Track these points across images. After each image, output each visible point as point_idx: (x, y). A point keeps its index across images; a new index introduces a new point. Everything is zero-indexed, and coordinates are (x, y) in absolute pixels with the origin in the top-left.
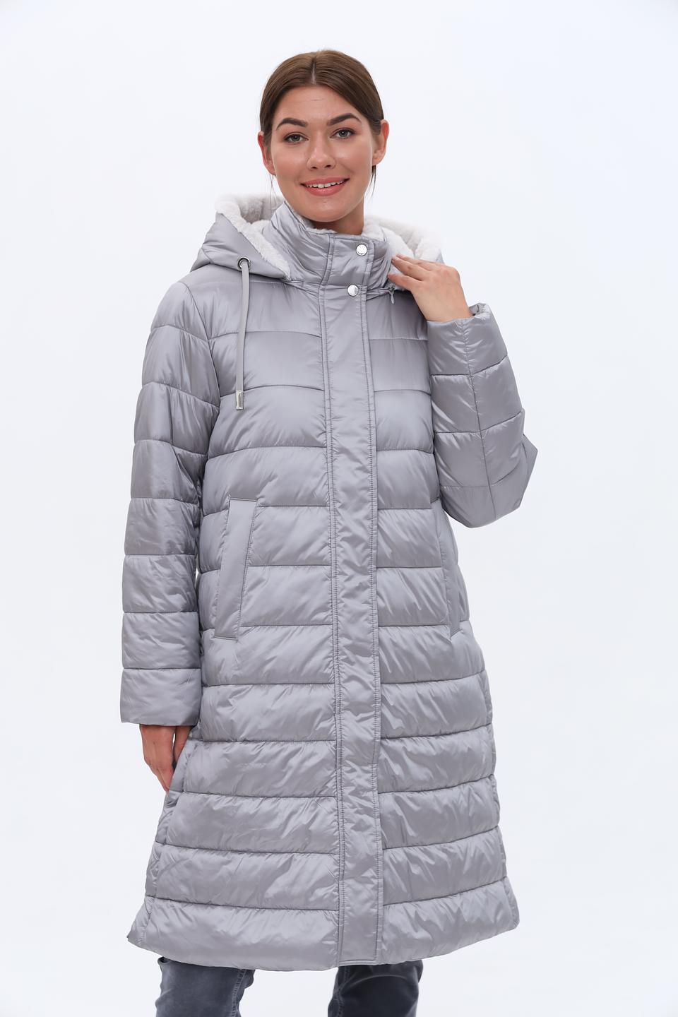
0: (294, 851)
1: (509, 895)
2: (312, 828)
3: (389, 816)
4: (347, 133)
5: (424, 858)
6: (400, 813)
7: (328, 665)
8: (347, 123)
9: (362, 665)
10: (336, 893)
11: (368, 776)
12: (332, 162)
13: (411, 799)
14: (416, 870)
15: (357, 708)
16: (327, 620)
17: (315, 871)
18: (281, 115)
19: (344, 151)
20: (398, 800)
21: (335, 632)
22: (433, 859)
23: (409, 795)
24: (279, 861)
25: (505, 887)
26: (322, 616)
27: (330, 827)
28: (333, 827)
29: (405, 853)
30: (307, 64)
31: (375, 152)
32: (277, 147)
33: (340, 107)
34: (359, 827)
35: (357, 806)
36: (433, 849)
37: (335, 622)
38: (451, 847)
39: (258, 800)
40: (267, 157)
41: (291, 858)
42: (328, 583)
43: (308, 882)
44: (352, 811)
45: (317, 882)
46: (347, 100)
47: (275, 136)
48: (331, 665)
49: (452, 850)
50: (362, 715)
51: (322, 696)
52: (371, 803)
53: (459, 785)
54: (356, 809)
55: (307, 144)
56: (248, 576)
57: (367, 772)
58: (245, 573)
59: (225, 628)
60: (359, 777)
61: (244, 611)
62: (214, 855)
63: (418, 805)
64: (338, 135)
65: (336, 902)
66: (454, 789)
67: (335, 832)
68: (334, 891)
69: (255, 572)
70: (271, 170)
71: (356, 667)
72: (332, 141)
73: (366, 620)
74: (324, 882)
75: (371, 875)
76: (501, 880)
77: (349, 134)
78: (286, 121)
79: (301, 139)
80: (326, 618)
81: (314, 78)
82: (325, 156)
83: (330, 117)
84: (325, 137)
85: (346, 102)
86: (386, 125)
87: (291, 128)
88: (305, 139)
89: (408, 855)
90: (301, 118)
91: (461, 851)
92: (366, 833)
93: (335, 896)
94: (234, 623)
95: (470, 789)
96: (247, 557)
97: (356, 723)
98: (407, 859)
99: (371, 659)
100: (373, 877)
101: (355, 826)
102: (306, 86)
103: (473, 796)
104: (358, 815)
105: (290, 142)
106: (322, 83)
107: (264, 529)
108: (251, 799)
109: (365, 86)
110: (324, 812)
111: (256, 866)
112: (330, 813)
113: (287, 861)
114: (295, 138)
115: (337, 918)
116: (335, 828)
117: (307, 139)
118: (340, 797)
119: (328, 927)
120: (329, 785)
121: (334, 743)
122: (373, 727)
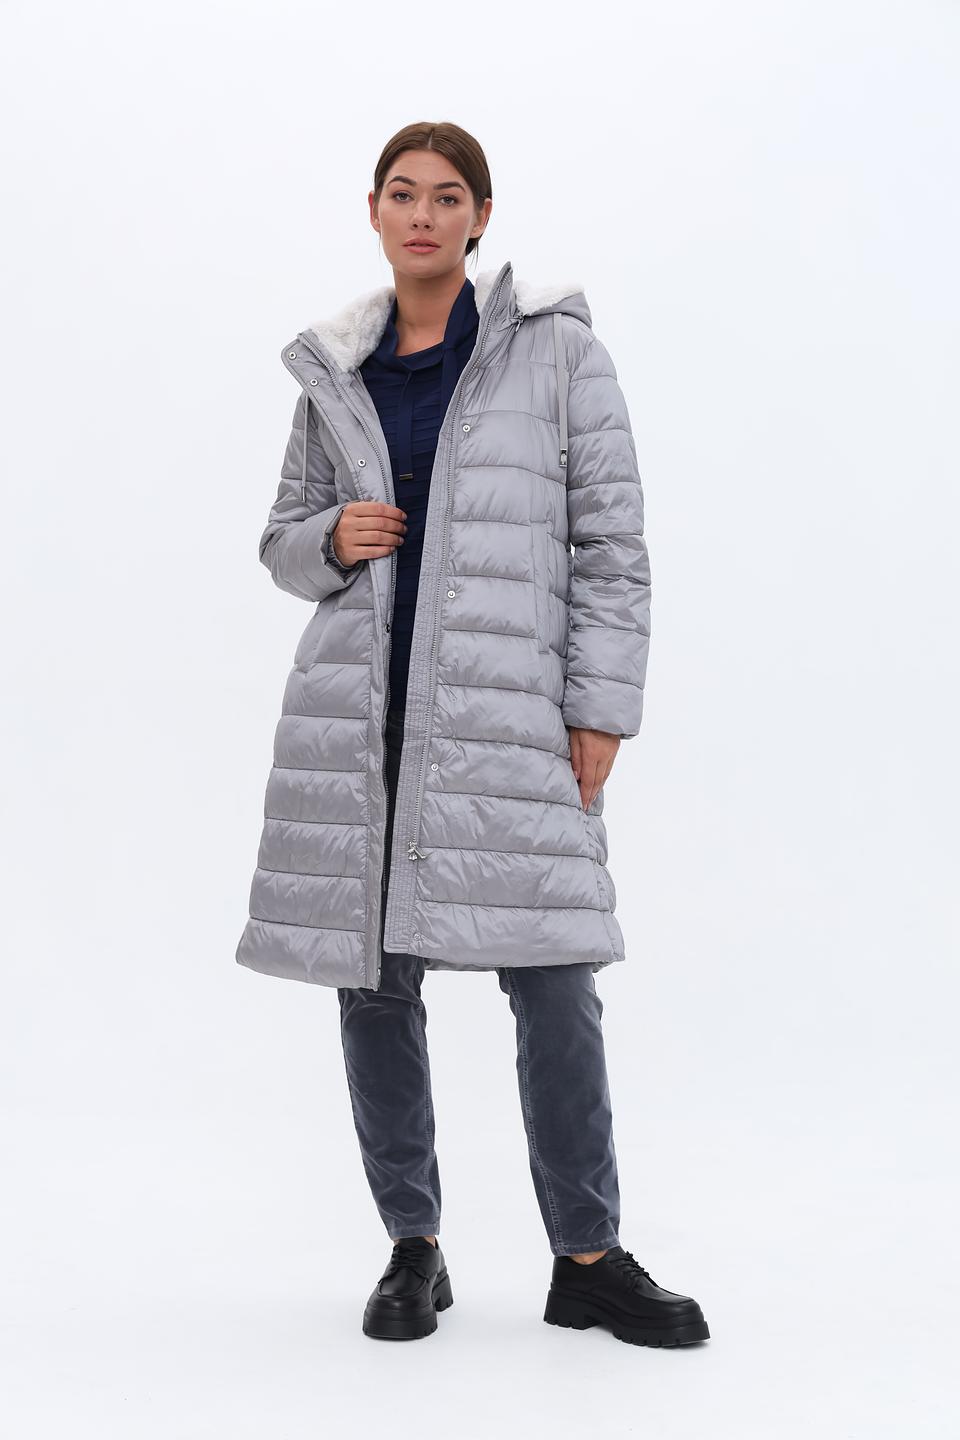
0: (339, 874)
2: (348, 853)
4: (452, 201)
8: (452, 191)
10: (363, 916)
12: (431, 224)
14: (488, 873)
18: (393, 173)
19: (444, 217)
24: (328, 885)
27: (359, 852)
28: (361, 853)
30: (426, 130)
31: (475, 226)
32: (385, 203)
33: (449, 174)
40: (374, 214)
41: (338, 881)
46: (456, 168)
47: (385, 191)
55: (412, 203)
62: (287, 877)
64: (442, 201)
67: (362, 858)
70: (377, 228)
72: (436, 204)
78: (397, 179)
79: (408, 198)
81: (430, 143)
82: (426, 216)
83: (438, 181)
84: (430, 201)
85: (456, 172)
86: (490, 205)
87: (400, 186)
88: (412, 199)
90: (413, 178)
93: (363, 919)
105: (398, 200)
106: (436, 150)
109: (477, 161)
110: (356, 837)
111: (312, 889)
112: (360, 840)
113: (333, 884)
114: (402, 197)
115: (364, 940)
116: (362, 855)
117: (414, 200)
118: (369, 825)
119: (357, 947)
120: (361, 813)
121: (365, 774)
122: (379, 760)
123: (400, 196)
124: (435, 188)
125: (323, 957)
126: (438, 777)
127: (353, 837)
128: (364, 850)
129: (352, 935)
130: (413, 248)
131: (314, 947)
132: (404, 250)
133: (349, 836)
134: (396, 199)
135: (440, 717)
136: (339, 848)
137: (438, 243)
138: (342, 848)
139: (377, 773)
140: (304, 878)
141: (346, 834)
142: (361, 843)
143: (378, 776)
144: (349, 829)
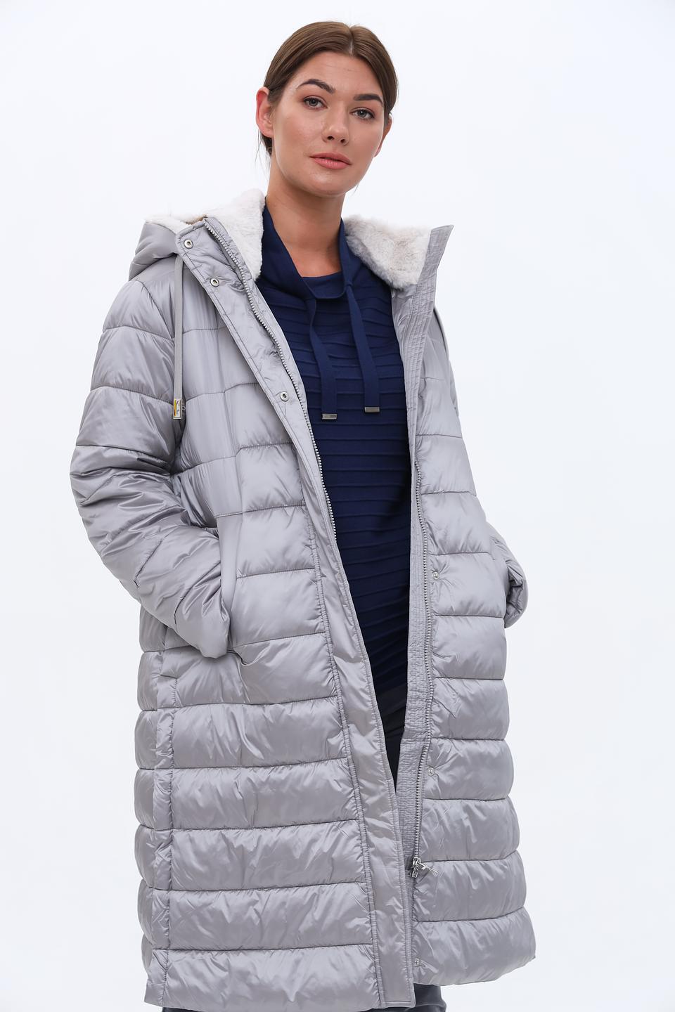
0: (320, 882)
2: (334, 855)
4: (366, 114)
5: (484, 873)
6: (467, 823)
7: (327, 677)
8: (369, 104)
10: (368, 925)
13: (479, 808)
14: (475, 885)
16: (318, 627)
17: (344, 901)
20: (467, 809)
21: (329, 640)
23: (477, 803)
24: (306, 896)
26: (312, 624)
27: (352, 853)
28: (355, 853)
29: (467, 866)
37: (326, 628)
39: (277, 830)
42: (313, 587)
43: (338, 913)
45: (345, 915)
48: (330, 676)
51: (327, 710)
54: (376, 832)
55: (324, 112)
63: (484, 814)
65: (369, 934)
67: (358, 858)
68: (366, 922)
72: (351, 117)
74: (354, 912)
77: (368, 115)
79: (320, 105)
80: (317, 626)
81: (351, 48)
82: (342, 129)
84: (346, 111)
85: (374, 83)
89: (470, 869)
93: (367, 929)
97: (361, 737)
98: (468, 874)
100: (397, 907)
106: (358, 56)
108: (269, 830)
111: (284, 903)
112: (351, 837)
113: (315, 894)
114: (313, 103)
115: (372, 953)
116: (357, 855)
117: (327, 108)
118: (361, 819)
119: (364, 963)
120: (347, 807)
121: (345, 761)
122: (376, 738)
123: (310, 101)
124: (353, 98)
125: (313, 980)
126: (436, 782)
127: (339, 835)
128: (358, 849)
129: (353, 950)
130: (320, 160)
131: (294, 971)
132: (310, 162)
133: (334, 834)
134: (306, 104)
135: (439, 714)
136: (321, 850)
137: (351, 160)
138: (326, 851)
139: (377, 754)
140: (268, 893)
141: (328, 834)
142: (354, 841)
143: (379, 757)
144: (332, 827)
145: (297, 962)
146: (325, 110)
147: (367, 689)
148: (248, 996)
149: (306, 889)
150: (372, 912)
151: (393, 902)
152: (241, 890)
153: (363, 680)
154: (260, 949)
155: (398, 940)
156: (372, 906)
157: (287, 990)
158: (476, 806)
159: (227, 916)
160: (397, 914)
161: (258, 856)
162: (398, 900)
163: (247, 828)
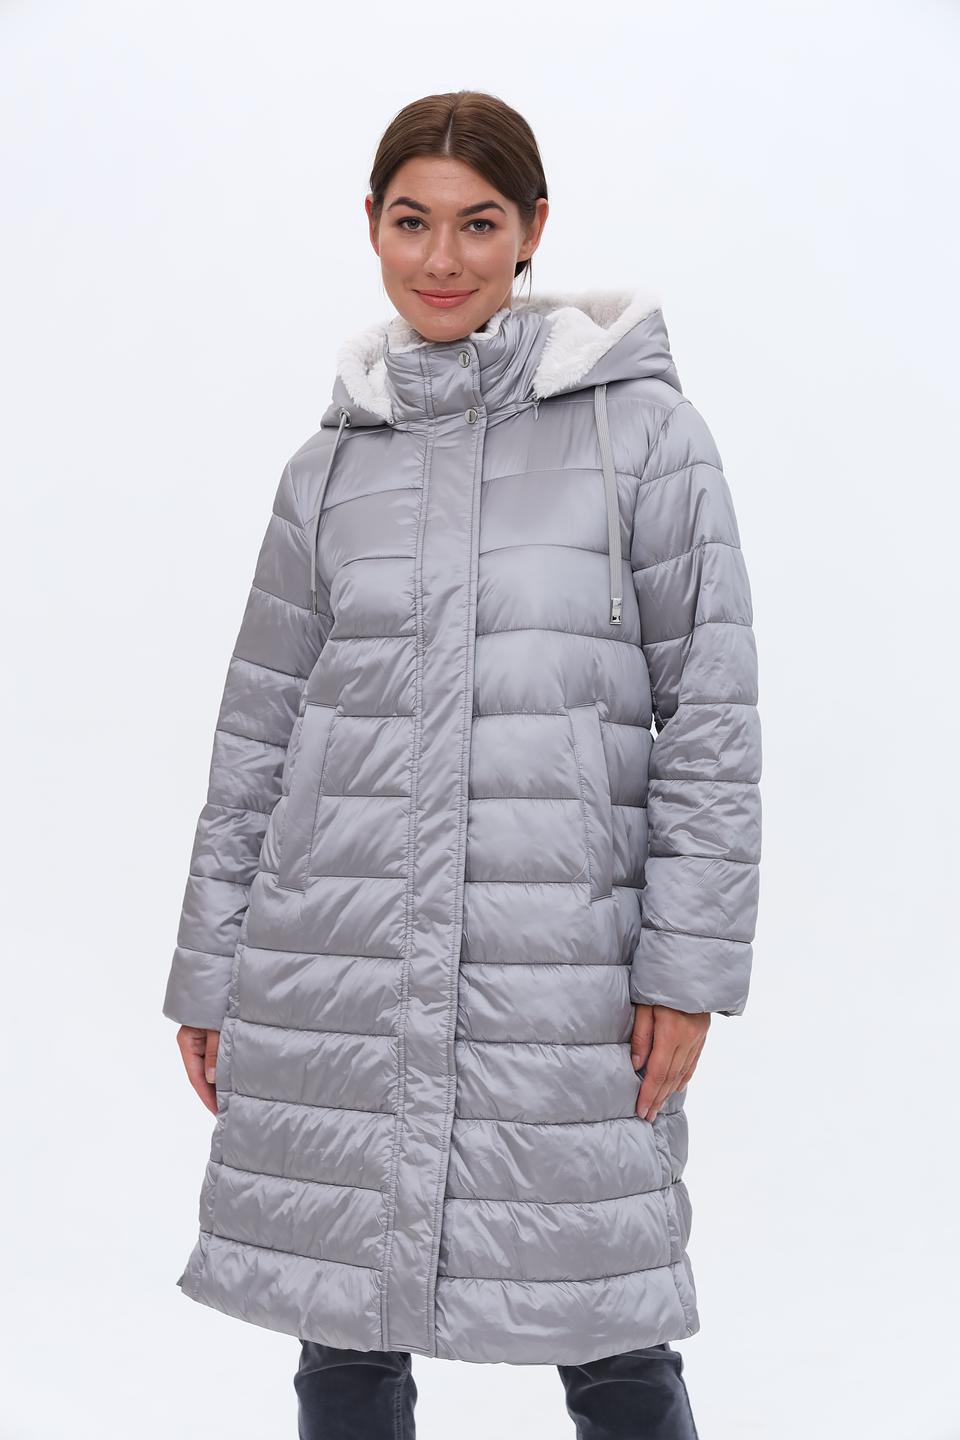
1: (681, 1288)
2: (366, 1153)
3: (478, 1152)
4: (485, 228)
7: (396, 933)
8: (486, 214)
9: (438, 935)
10: (380, 1247)
11: (440, 1091)
12: (457, 269)
13: (519, 1132)
14: (526, 1235)
15: (428, 995)
16: (401, 871)
17: (364, 1213)
18: (395, 191)
19: (477, 251)
21: (410, 888)
22: (557, 1224)
23: (521, 1127)
24: (337, 1198)
25: (675, 1277)
26: (394, 865)
27: (381, 1154)
28: (384, 1155)
30: (440, 122)
31: (524, 244)
33: (479, 191)
34: (414, 1160)
35: (415, 1129)
36: (559, 1211)
37: (411, 874)
38: (590, 1210)
41: (351, 1194)
42: (404, 821)
43: (357, 1226)
44: (407, 1135)
45: (363, 1228)
46: (490, 182)
47: (386, 217)
48: (402, 932)
49: (591, 1215)
50: (433, 1005)
51: (387, 973)
52: (438, 1130)
53: (604, 1121)
54: (412, 1134)
55: (427, 235)
56: (321, 808)
57: (440, 1085)
58: (317, 803)
59: (290, 876)
60: (423, 1090)
61: (313, 854)
62: (279, 1183)
63: (532, 1143)
64: (472, 228)
65: (379, 1259)
66: (596, 1125)
67: (387, 1162)
68: (379, 1242)
69: (329, 802)
71: (430, 936)
72: (462, 235)
73: (447, 872)
75: (423, 1229)
76: (669, 1266)
77: (487, 227)
78: (402, 201)
79: (420, 227)
80: (399, 869)
81: (447, 146)
82: (450, 259)
84: (453, 232)
85: (488, 185)
87: (405, 211)
88: (427, 227)
89: (513, 1213)
90: (421, 199)
91: (607, 1217)
92: (423, 1169)
93: (379, 1251)
94: (301, 870)
95: (620, 1130)
96: (321, 783)
97: (423, 1016)
98: (511, 1219)
99: (450, 928)
100: (426, 1232)
101: (406, 1157)
102: (436, 157)
103: (624, 1139)
104: (414, 1142)
105: (405, 229)
106: (458, 153)
107: (338, 746)
110: (378, 1133)
111: (315, 1202)
112: (384, 1135)
113: (345, 1197)
114: (413, 225)
115: (380, 1282)
116: (387, 1157)
117: (429, 229)
118: (400, 1116)
119: (369, 1292)
120: (389, 1097)
121: (396, 1040)
122: (445, 1023)
123: (408, 224)
124: (458, 215)
125: (324, 1302)
127: (375, 1130)
128: (389, 1151)
131: (313, 1287)
133: (371, 1127)
134: (403, 227)
136: (354, 1144)
138: (358, 1146)
139: (442, 1042)
140: (306, 1185)
141: (367, 1126)
142: (385, 1141)
143: (444, 1046)
144: (373, 1118)
145: (319, 1275)
146: (428, 232)
147: (448, 961)
148: (266, 1306)
149: (340, 1188)
150: (389, 1232)
151: (420, 1226)
152: (282, 1177)
153: (447, 948)
154: (290, 1253)
155: (421, 1273)
156: (391, 1226)
157: (302, 1309)
158: (517, 1130)
159: (261, 1206)
160: (422, 1240)
161: (299, 1139)
162: (430, 1225)
163: (294, 1103)
